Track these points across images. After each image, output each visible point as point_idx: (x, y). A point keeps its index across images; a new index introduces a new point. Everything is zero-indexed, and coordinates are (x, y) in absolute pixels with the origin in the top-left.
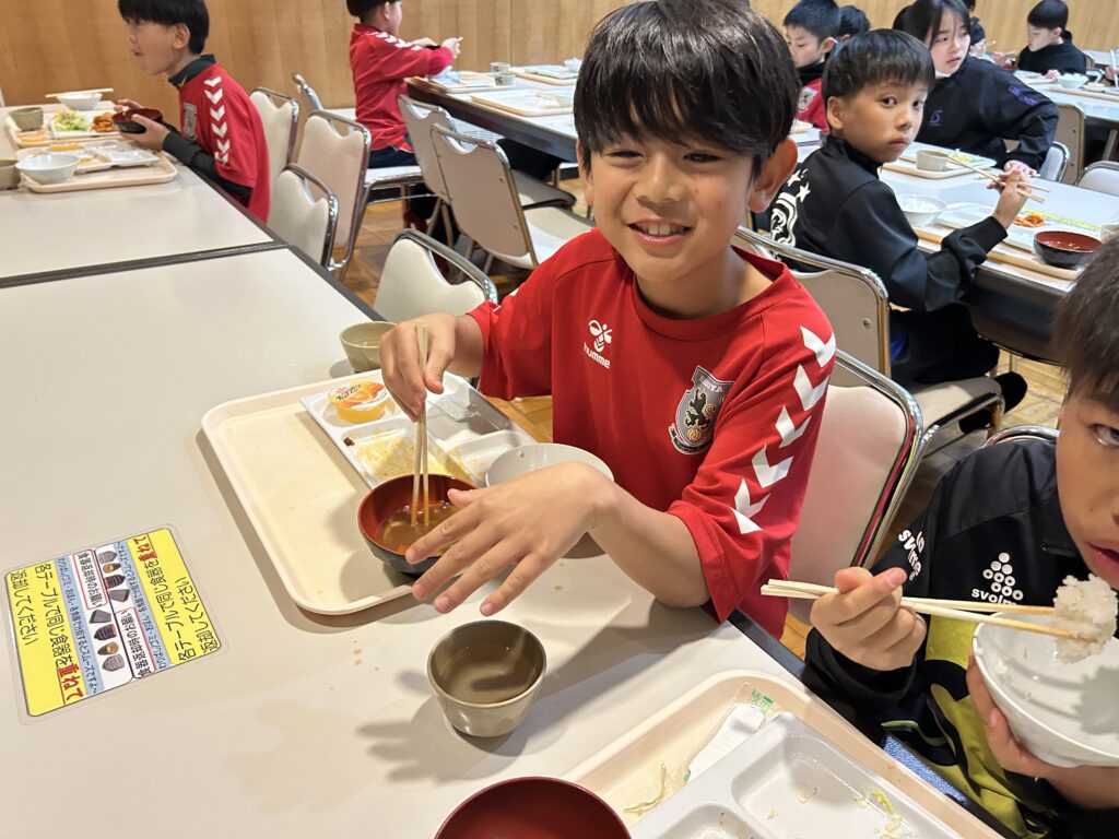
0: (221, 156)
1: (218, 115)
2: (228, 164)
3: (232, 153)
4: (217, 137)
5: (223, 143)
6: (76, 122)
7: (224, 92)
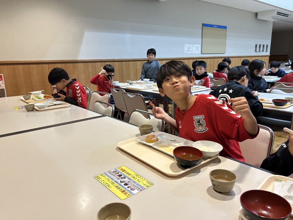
0: (79, 101)
1: (78, 92)
2: (81, 103)
3: (82, 100)
4: (78, 97)
5: (80, 98)
6: (40, 97)
7: (79, 87)
